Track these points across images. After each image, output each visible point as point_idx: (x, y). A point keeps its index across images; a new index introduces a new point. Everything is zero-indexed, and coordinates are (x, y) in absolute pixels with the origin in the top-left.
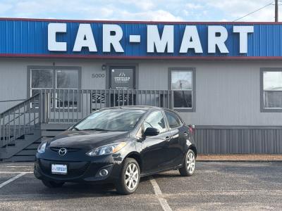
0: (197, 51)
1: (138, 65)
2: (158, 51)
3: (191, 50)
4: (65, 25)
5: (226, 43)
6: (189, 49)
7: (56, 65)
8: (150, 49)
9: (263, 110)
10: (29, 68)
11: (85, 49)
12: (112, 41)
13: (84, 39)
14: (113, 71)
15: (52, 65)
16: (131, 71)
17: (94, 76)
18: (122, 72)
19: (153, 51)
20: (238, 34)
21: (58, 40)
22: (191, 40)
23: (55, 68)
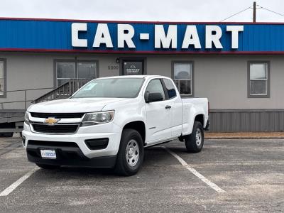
0: (196, 47)
1: (146, 58)
2: (164, 47)
3: (192, 46)
4: (86, 24)
5: (220, 40)
6: (190, 45)
7: (78, 59)
8: (157, 45)
9: (249, 97)
10: (55, 61)
12: (126, 38)
13: (102, 37)
14: (125, 63)
15: (74, 58)
16: (141, 63)
17: (109, 68)
18: (133, 65)
20: (230, 33)
21: (80, 37)
22: (191, 38)
23: (76, 61)
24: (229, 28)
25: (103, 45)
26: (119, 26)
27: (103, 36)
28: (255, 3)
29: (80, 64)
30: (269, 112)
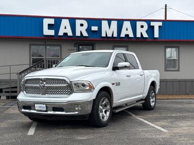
0: (130, 36)
1: (95, 43)
2: (108, 36)
4: (53, 19)
5: (146, 31)
6: (126, 35)
7: (47, 43)
8: (104, 35)
9: (166, 70)
10: (30, 45)
12: (81, 30)
14: (80, 47)
15: (44, 43)
16: (91, 47)
18: (86, 48)
21: (49, 29)
22: (127, 30)
23: (46, 45)
25: (65, 34)
26: (77, 20)
27: (65, 28)
28: (166, 5)
29: (48, 47)
30: (179, 81)
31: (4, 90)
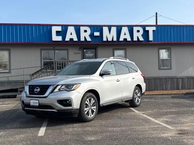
0: (128, 40)
1: (97, 47)
2: (109, 40)
3: (125, 39)
4: (61, 27)
5: (142, 35)
6: (124, 39)
7: (55, 48)
9: (159, 69)
10: (41, 50)
11: (71, 39)
12: (85, 35)
13: (71, 35)
14: (85, 50)
15: (53, 48)
16: (94, 50)
17: (75, 53)
18: (89, 51)
19: (106, 40)
20: (148, 31)
21: (57, 35)
22: (125, 34)
23: (55, 50)
24: (147, 28)
26: (81, 27)
28: (156, 13)
29: (56, 51)
30: (172, 78)
31: (19, 90)
